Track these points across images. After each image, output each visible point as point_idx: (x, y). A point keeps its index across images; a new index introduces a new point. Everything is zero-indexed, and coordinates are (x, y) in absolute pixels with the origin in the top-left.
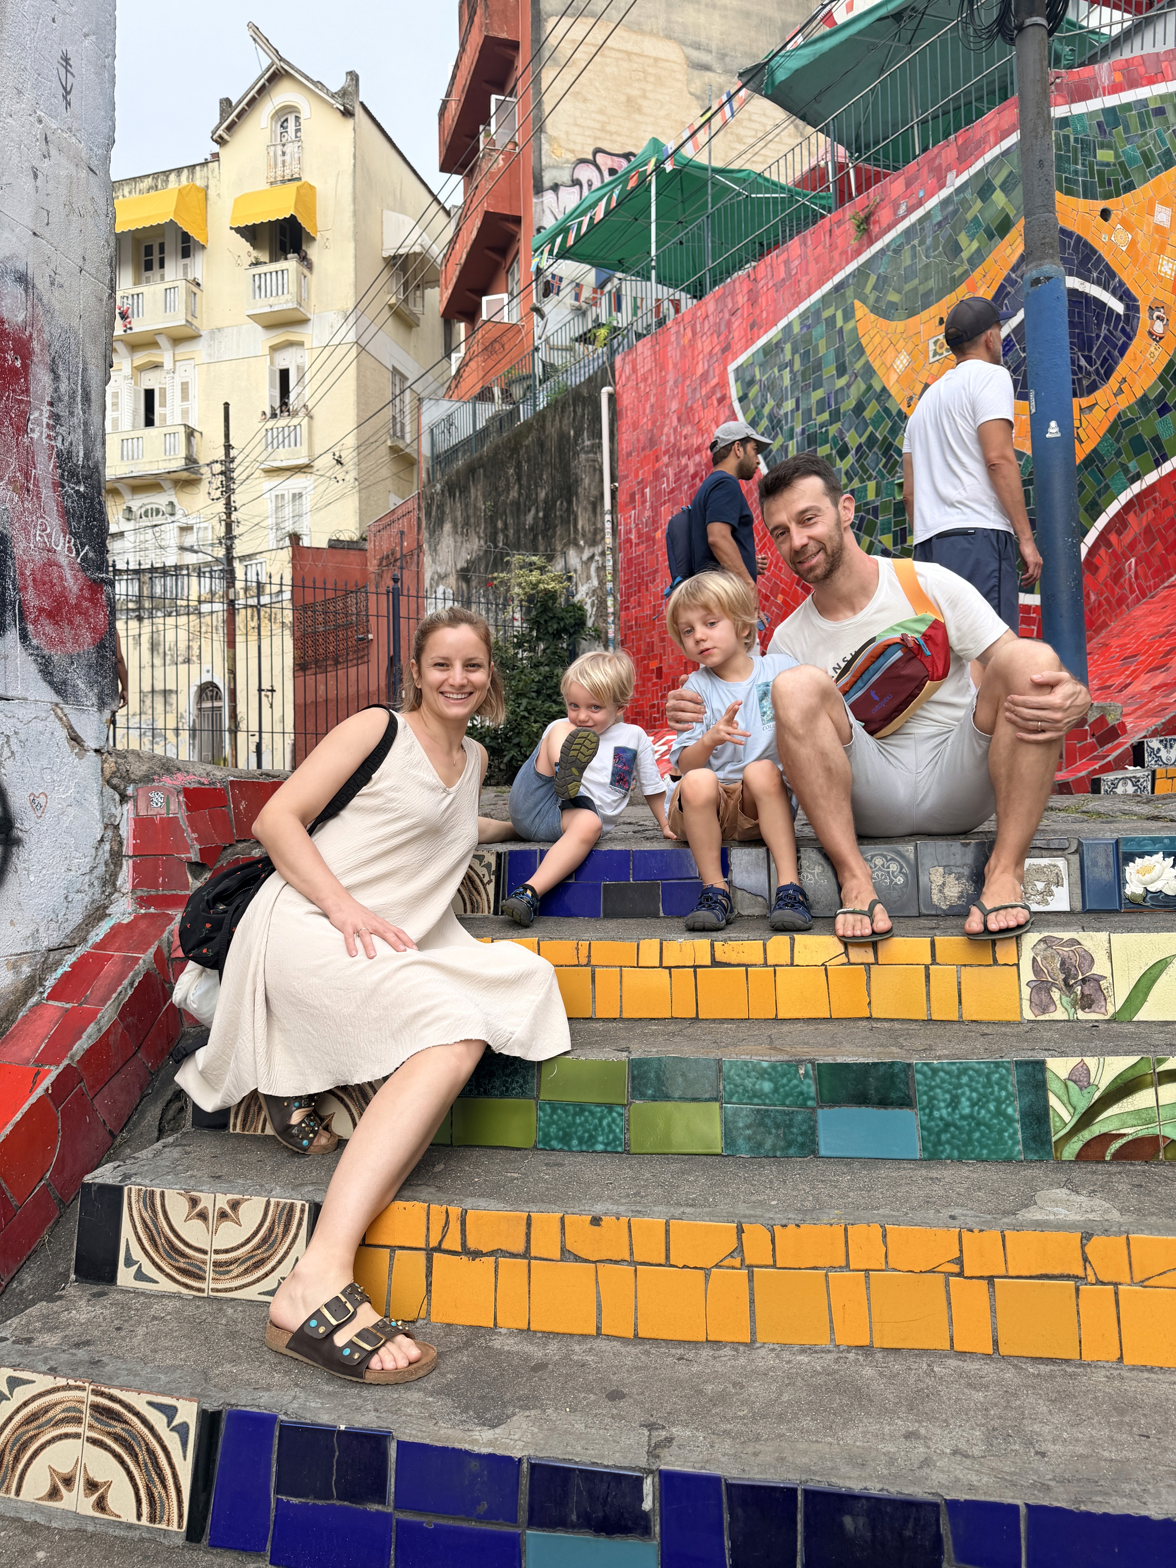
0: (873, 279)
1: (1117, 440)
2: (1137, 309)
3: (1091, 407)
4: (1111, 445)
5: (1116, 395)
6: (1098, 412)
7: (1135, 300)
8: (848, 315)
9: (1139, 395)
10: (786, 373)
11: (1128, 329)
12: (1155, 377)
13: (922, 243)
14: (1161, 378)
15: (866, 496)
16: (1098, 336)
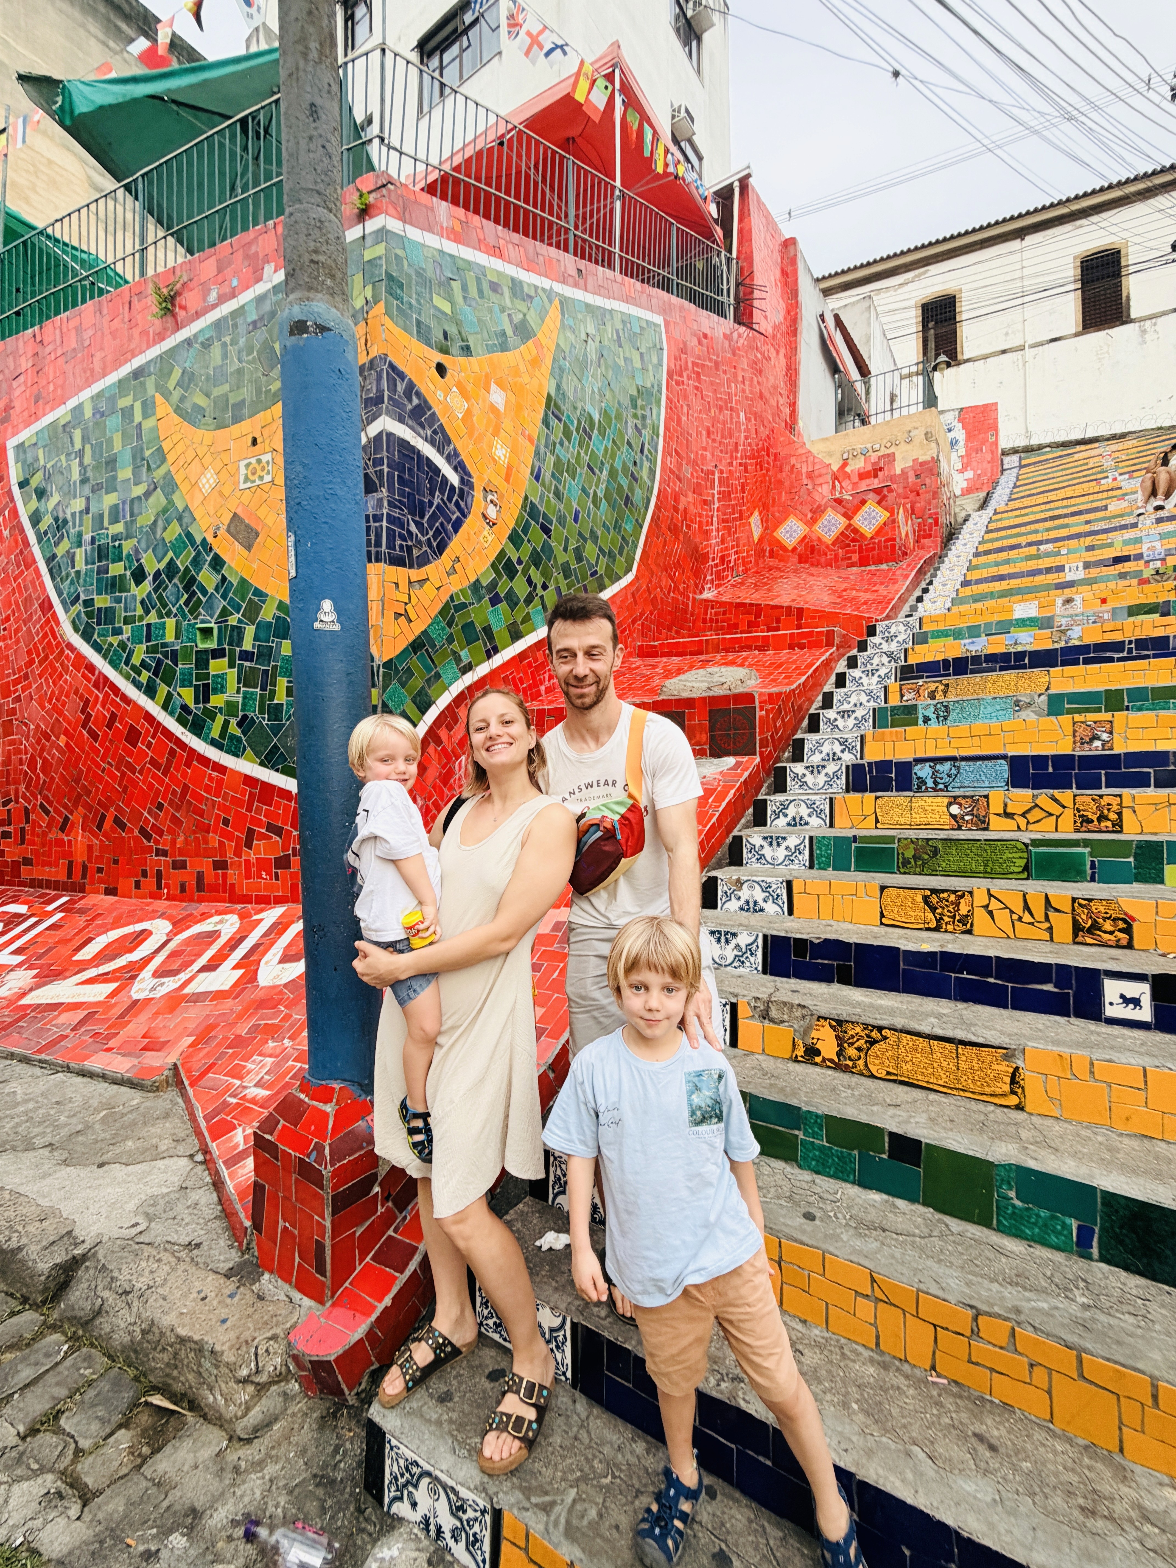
0: (177, 374)
1: (450, 624)
2: (472, 486)
3: (422, 582)
4: (443, 629)
5: (448, 574)
6: (429, 590)
7: (470, 476)
8: (148, 409)
9: (473, 579)
10: (75, 464)
11: (462, 504)
12: (489, 564)
13: (234, 342)
14: (494, 566)
15: (164, 635)
16: (431, 504)
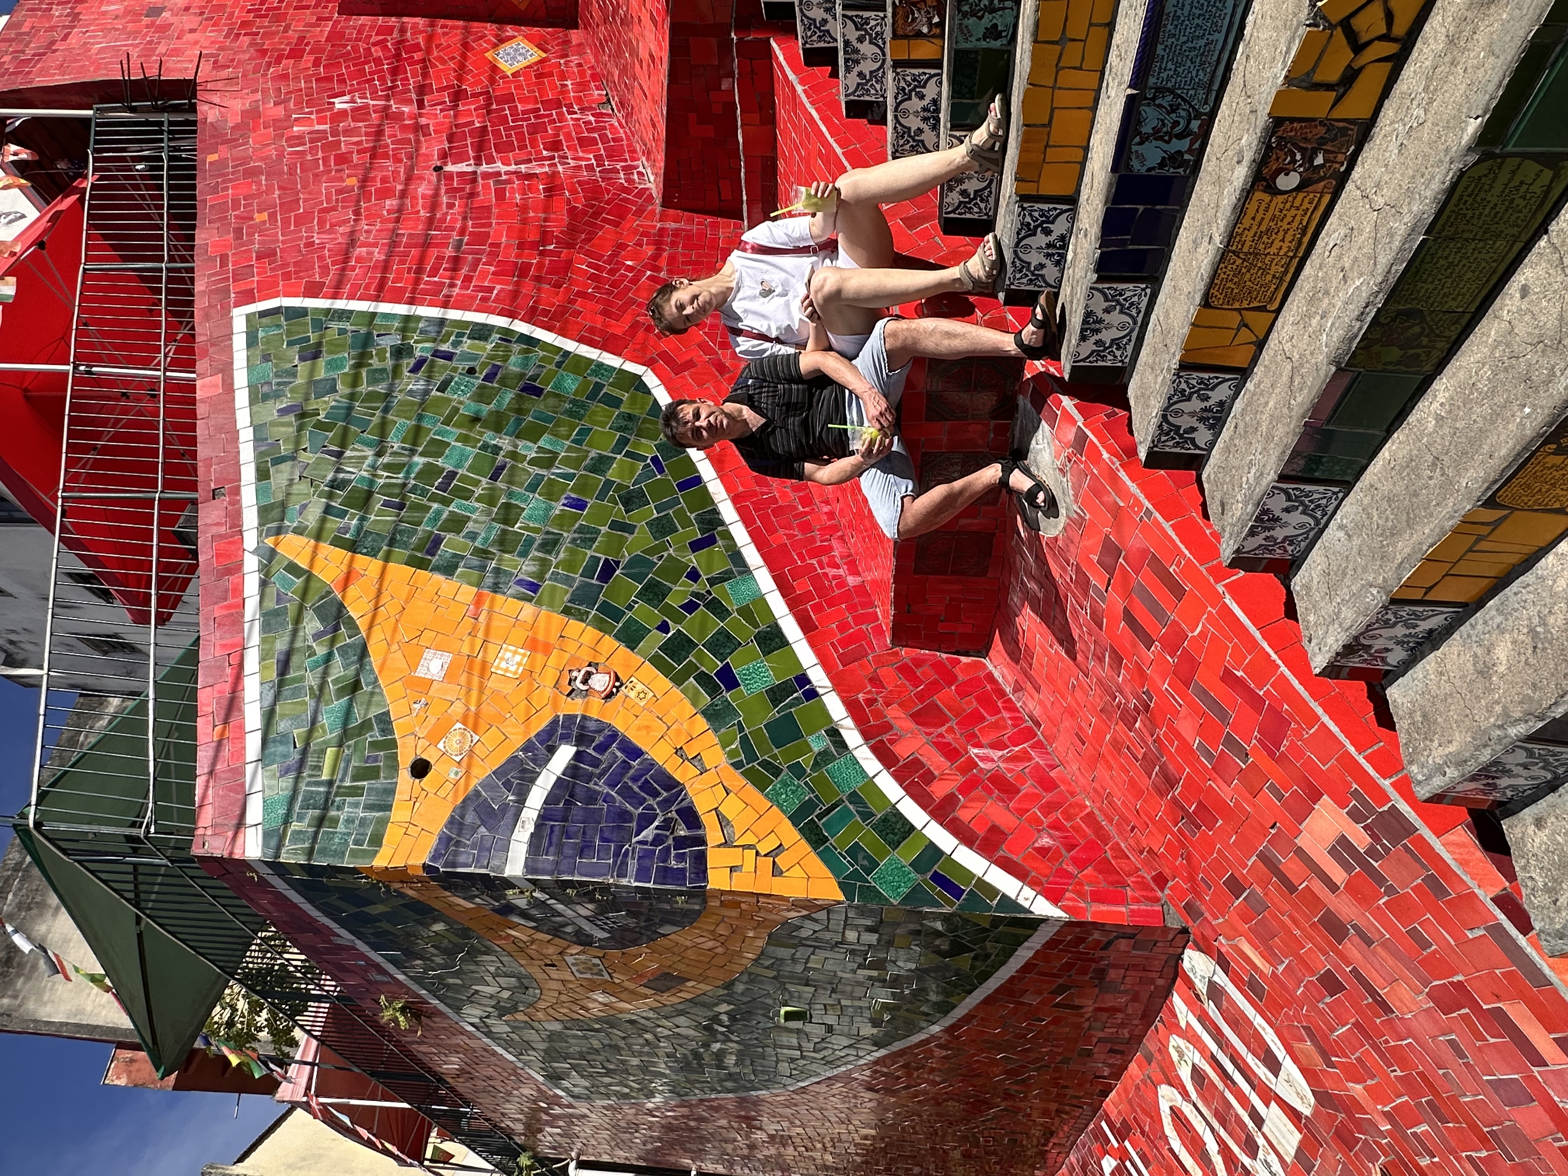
1: (777, 772)
2: (570, 720)
3: (723, 822)
4: (785, 784)
5: (703, 771)
6: (731, 808)
7: (555, 722)
9: (702, 723)
11: (599, 739)
12: (676, 691)
14: (678, 680)
16: (607, 798)
